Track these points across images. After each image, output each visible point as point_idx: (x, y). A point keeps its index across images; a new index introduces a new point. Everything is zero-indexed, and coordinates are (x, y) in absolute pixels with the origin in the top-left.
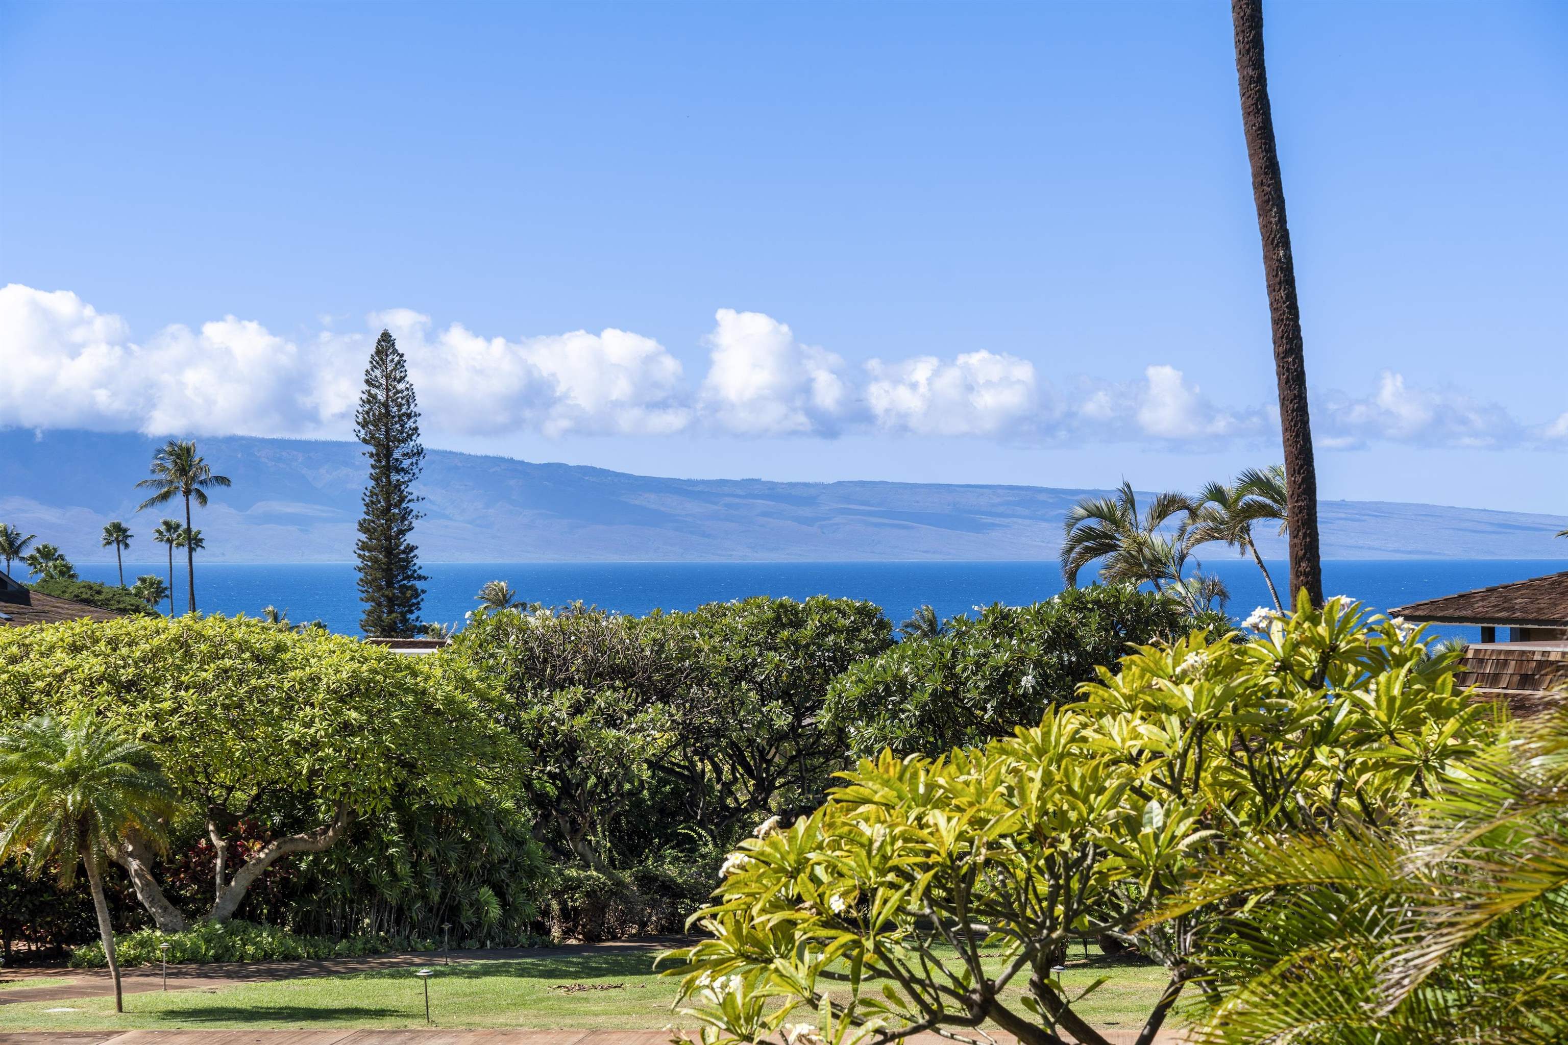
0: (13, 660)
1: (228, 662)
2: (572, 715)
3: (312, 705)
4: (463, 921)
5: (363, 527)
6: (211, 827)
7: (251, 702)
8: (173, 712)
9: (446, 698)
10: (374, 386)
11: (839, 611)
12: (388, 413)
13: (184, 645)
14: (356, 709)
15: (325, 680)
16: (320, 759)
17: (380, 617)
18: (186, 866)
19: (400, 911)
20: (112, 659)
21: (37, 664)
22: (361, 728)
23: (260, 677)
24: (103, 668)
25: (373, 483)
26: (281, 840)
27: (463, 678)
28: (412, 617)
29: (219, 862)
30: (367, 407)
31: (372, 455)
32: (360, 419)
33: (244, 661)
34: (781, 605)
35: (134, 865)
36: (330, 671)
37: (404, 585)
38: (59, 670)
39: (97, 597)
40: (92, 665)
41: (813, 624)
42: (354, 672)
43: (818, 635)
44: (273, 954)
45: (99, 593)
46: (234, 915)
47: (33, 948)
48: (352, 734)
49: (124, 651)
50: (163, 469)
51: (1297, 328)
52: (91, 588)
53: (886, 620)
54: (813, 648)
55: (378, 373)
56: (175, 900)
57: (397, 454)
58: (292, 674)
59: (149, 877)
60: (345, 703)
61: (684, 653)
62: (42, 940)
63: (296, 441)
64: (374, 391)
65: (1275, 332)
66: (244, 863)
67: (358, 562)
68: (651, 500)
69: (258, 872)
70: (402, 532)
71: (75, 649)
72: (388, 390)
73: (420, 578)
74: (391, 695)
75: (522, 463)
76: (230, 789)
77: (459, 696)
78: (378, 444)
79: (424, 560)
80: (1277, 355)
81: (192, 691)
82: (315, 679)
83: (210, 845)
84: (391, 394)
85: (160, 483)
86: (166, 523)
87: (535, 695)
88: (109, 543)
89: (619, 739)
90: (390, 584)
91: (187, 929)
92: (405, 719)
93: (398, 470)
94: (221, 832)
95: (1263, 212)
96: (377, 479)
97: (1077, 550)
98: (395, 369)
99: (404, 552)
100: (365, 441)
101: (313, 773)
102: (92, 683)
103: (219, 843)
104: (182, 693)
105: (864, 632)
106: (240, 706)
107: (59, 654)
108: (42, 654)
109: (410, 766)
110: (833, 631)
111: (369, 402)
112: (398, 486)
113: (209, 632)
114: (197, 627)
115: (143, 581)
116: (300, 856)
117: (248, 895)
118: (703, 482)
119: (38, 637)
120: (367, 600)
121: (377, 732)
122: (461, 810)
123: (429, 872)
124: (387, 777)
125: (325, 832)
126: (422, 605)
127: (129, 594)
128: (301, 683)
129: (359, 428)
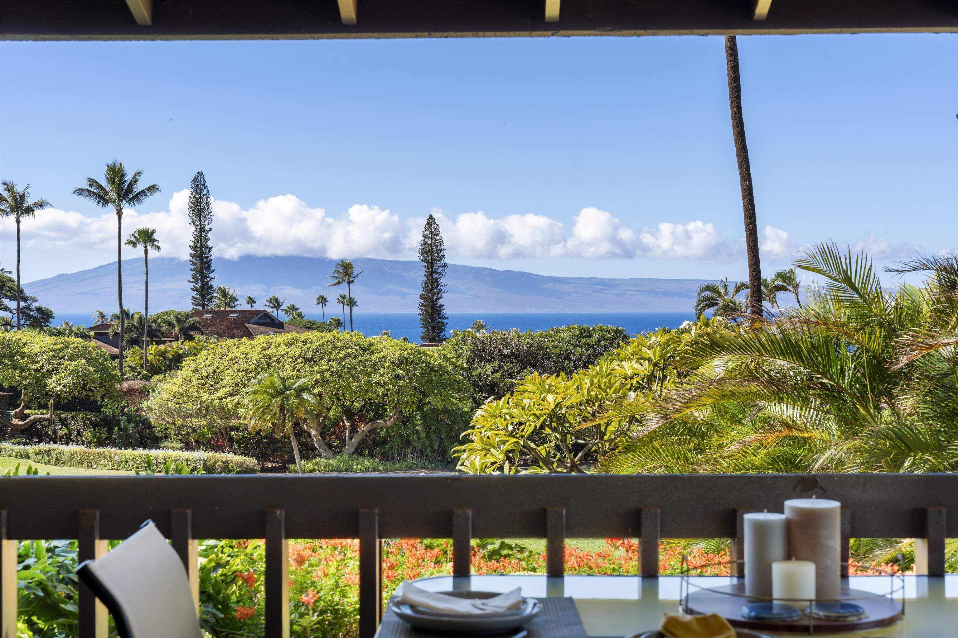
0: (264, 349)
1: (350, 350)
2: (492, 374)
3: (384, 368)
4: (448, 457)
5: (422, 297)
6: (344, 418)
7: (359, 366)
8: (328, 370)
9: (439, 365)
10: (426, 238)
11: (607, 331)
12: (432, 249)
13: (333, 343)
14: (401, 369)
15: (389, 358)
16: (387, 390)
17: (428, 335)
18: (334, 433)
19: (422, 452)
20: (303, 349)
21: (274, 351)
22: (404, 377)
23: (363, 356)
24: (300, 353)
25: (426, 278)
26: (372, 422)
27: (447, 357)
28: (442, 334)
29: (347, 432)
30: (423, 247)
31: (425, 267)
32: (420, 252)
33: (356, 350)
34: (583, 329)
35: (313, 433)
36: (391, 354)
37: (439, 321)
38: (282, 353)
39: (313, 326)
40: (295, 351)
41: (595, 336)
42: (401, 354)
43: (598, 341)
44: (369, 468)
45: (314, 324)
46: (354, 453)
47: (274, 465)
48: (400, 380)
49: (308, 345)
50: (338, 272)
51: (754, 213)
52: (311, 322)
53: (627, 334)
54: (595, 346)
55: (428, 232)
56: (330, 446)
57: (436, 266)
58: (375, 355)
59: (320, 438)
60: (397, 367)
61: (540, 348)
62: (278, 462)
63: (400, 261)
64: (426, 240)
65: (745, 215)
66: (357, 431)
67: (420, 312)
68: (550, 286)
69: (363, 435)
70: (438, 299)
71: (289, 345)
72: (432, 239)
73: (445, 318)
74: (416, 364)
75: (495, 270)
76: (353, 402)
77: (445, 364)
78: (428, 262)
79: (447, 311)
80: (746, 224)
81: (335, 362)
82: (385, 357)
83: (344, 425)
84: (433, 241)
85: (337, 278)
86: (341, 296)
87: (478, 365)
88: (318, 304)
89: (512, 383)
90: (433, 321)
91: (334, 458)
92: (421, 373)
93: (436, 273)
94: (348, 419)
95: (740, 166)
96: (427, 277)
97: (701, 305)
98: (435, 231)
99: (438, 307)
100: (422, 261)
101: (384, 395)
102: (294, 359)
103: (347, 424)
104: (331, 363)
105: (617, 340)
106: (355, 369)
107: (283, 347)
108: (276, 347)
109: (424, 393)
110: (604, 339)
111: (424, 244)
112: (436, 279)
113: (342, 338)
114: (337, 336)
115: (332, 319)
116: (382, 429)
117: (359, 445)
118: (572, 278)
119: (275, 339)
120: (423, 328)
121: (410, 379)
122: (445, 411)
123: (433, 436)
124: (414, 397)
125: (390, 420)
126: (446, 329)
127: (326, 325)
128: (379, 358)
129: (420, 255)
